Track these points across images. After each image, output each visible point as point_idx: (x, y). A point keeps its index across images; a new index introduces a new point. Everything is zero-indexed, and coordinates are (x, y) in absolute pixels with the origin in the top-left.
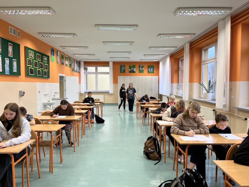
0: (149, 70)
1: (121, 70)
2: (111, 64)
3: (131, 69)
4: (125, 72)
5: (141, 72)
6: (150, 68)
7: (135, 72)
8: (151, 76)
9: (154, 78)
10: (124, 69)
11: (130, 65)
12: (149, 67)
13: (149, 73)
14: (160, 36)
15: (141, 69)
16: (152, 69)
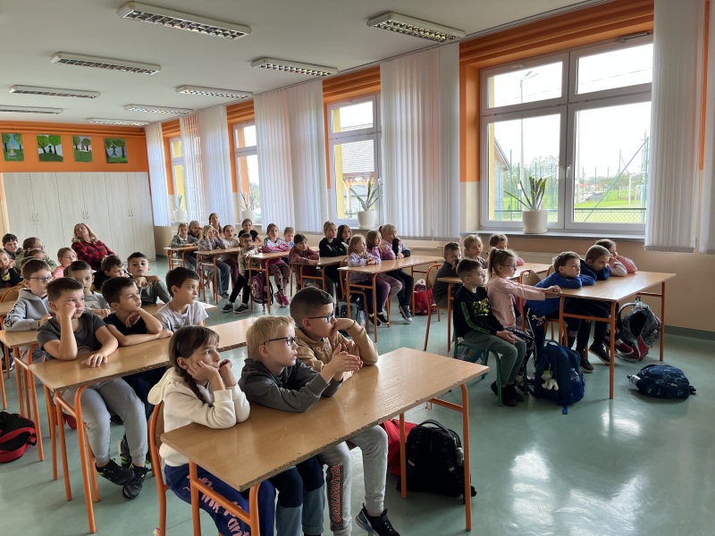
0: (110, 153)
1: (6, 150)
3: (47, 149)
4: (22, 159)
5: (84, 158)
6: (114, 148)
10: (18, 148)
13: (111, 164)
14: (265, 62)
15: (83, 149)
16: (118, 149)
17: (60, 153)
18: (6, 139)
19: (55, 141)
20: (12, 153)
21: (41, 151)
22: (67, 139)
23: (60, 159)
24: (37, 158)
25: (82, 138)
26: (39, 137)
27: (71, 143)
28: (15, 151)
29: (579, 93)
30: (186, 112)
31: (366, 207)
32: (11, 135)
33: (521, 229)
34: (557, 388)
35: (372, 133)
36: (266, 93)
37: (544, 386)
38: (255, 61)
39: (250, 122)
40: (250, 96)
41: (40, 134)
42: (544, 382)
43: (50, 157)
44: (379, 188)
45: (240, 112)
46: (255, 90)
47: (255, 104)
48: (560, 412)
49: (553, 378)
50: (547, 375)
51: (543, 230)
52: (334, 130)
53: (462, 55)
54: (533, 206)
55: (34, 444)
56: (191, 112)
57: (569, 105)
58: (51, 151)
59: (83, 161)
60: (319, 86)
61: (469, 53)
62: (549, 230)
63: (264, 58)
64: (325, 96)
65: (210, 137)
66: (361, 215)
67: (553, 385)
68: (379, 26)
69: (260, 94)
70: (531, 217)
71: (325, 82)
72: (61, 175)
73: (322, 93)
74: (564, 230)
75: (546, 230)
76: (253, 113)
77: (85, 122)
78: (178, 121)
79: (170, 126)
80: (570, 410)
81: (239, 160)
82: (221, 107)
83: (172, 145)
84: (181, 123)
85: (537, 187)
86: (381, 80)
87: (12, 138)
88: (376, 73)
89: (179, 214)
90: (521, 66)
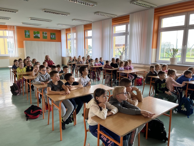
13: (52, 40)
14: (98, 13)
15: (45, 35)
16: (54, 36)
17: (39, 36)
18: (25, 32)
19: (38, 33)
20: (27, 36)
21: (34, 35)
22: (41, 33)
23: (39, 38)
24: (33, 37)
25: (45, 32)
26: (34, 32)
27: (42, 34)
28: (28, 35)
29: (190, 24)
30: (73, 26)
31: (122, 54)
32: (27, 31)
33: (169, 63)
34: (186, 110)
35: (125, 34)
36: (95, 22)
37: (182, 109)
38: (95, 13)
39: (91, 29)
40: (91, 22)
41: (34, 31)
42: (182, 108)
43: (37, 37)
44: (126, 49)
45: (88, 27)
46: (93, 21)
47: (92, 25)
48: (187, 117)
49: (185, 107)
50: (183, 106)
51: (176, 63)
52: (114, 33)
53: (155, 12)
54: (173, 56)
55: (41, 114)
56: (74, 26)
57: (186, 28)
58: (37, 35)
59: (45, 39)
60: (111, 20)
61: (157, 12)
62: (178, 64)
63: (98, 12)
64: (112, 23)
65: (79, 33)
66: (120, 57)
67: (185, 109)
68: (133, 4)
69: (94, 22)
70: (173, 60)
71: (113, 19)
72: (39, 42)
73: (112, 22)
74: (182, 64)
75: (177, 64)
76: (91, 27)
77: (46, 28)
78: (70, 29)
79: (68, 30)
80: (189, 117)
81: (86, 40)
82: (82, 25)
83: (68, 35)
84: (71, 29)
85: (175, 51)
86: (130, 19)
87: (27, 32)
88: (129, 17)
89: (69, 54)
90: (172, 16)
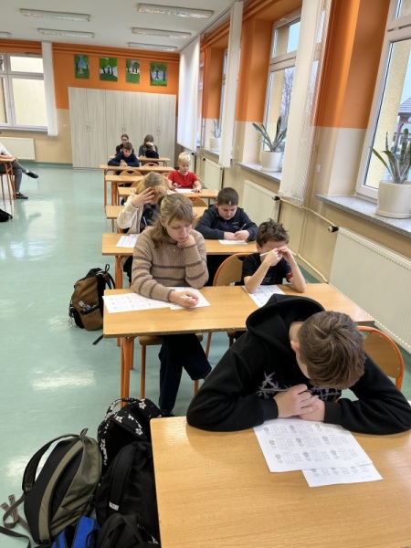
0: (154, 76)
1: (77, 69)
2: (47, 49)
3: (106, 70)
4: (87, 78)
5: (133, 79)
6: (157, 72)
7: (115, 79)
8: (157, 95)
9: (165, 99)
10: (85, 67)
11: (102, 56)
12: (152, 68)
13: (154, 86)
15: (133, 71)
16: (161, 73)
17: (115, 74)
18: (77, 60)
19: (113, 63)
20: (81, 72)
21: (102, 71)
22: (121, 62)
25: (133, 62)
26: (101, 60)
27: (125, 65)
28: (83, 70)
32: (81, 57)
43: (108, 77)
58: (109, 72)
59: (132, 82)
87: (82, 60)
